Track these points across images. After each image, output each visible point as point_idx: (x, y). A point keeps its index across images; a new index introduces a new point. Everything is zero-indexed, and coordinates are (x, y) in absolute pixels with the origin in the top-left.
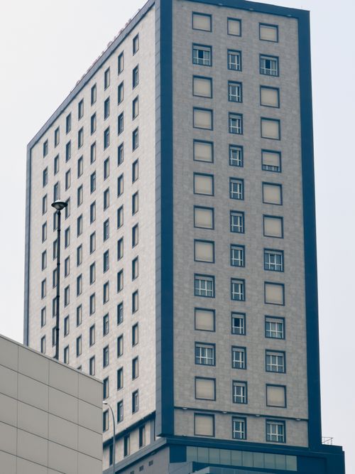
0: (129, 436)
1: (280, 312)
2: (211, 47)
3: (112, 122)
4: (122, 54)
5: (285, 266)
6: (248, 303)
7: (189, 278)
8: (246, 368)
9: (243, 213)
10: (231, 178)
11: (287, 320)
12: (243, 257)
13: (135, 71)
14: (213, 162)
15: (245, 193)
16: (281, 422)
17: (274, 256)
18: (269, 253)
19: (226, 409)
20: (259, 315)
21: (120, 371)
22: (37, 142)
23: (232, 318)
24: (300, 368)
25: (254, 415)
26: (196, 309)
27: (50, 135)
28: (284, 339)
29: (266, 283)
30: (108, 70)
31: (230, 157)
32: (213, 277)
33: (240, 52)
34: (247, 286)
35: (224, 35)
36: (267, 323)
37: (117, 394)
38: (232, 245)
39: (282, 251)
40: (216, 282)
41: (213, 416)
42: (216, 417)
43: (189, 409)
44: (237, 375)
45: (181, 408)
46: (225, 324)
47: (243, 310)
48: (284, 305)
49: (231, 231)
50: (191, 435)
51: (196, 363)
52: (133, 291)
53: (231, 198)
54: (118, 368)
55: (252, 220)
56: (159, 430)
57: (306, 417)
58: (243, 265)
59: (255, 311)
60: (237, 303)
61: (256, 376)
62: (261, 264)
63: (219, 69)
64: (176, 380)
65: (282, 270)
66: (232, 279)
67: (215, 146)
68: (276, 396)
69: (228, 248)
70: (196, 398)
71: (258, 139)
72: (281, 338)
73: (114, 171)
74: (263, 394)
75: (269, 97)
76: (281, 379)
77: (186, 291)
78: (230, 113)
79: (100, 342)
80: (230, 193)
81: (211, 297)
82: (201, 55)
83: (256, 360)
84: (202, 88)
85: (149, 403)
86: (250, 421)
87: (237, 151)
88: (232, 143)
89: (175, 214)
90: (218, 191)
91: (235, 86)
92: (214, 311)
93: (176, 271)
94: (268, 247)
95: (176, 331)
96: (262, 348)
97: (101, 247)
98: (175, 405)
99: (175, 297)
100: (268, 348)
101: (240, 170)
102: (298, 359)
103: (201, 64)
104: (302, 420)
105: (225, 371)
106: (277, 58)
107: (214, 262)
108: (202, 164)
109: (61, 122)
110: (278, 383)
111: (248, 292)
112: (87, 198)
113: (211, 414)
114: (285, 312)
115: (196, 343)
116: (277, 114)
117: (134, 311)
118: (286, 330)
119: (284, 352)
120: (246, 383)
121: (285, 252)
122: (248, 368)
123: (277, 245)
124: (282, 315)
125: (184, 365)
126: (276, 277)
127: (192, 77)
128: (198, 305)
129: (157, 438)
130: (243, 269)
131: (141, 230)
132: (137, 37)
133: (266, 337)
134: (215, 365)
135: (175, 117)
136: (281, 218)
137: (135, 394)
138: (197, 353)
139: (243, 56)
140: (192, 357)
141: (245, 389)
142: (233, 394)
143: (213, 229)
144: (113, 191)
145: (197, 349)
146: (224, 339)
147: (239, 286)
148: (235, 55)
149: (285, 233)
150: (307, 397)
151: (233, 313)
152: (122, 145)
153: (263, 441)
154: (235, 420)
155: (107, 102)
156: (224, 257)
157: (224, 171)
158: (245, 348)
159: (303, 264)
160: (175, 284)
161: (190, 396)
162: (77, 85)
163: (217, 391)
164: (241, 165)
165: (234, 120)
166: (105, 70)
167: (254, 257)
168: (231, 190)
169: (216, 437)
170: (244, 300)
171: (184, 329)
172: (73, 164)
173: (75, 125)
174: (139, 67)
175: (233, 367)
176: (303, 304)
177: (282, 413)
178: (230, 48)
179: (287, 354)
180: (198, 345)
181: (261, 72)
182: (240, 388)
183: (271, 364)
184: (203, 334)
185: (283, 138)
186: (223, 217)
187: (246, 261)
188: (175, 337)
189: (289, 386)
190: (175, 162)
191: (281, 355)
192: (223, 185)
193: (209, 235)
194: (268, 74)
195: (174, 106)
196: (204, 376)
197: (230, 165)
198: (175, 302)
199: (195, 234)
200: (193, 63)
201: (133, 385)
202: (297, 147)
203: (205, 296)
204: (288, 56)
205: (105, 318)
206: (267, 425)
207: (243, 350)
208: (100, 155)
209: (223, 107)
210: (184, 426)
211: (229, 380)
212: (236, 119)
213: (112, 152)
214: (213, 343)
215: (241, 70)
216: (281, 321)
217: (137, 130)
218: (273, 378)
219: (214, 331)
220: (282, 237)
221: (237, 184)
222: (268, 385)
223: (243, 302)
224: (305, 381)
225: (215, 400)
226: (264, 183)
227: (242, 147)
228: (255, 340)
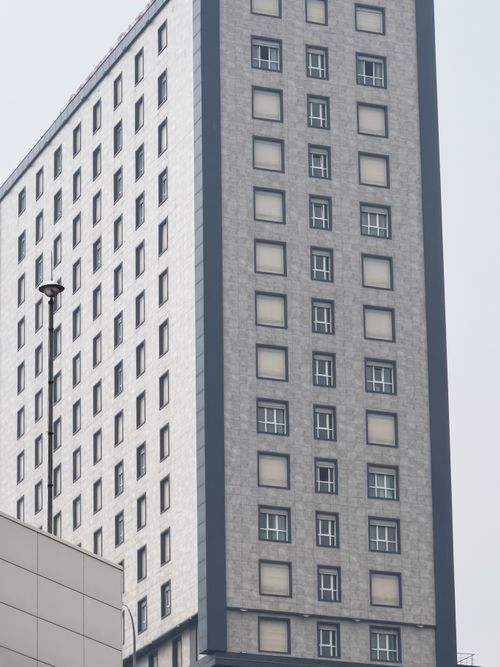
0: (156, 654)
1: (391, 457)
2: (280, 42)
3: (127, 159)
4: (141, 53)
5: (399, 385)
6: (340, 444)
7: (248, 405)
8: (338, 547)
9: (332, 303)
10: (313, 248)
11: (401, 471)
12: (333, 371)
13: (162, 80)
14: (284, 223)
15: (335, 271)
16: (394, 629)
17: (380, 370)
18: (373, 365)
19: (308, 610)
20: (357, 462)
21: (142, 552)
22: (8, 192)
23: (316, 467)
24: (423, 546)
25: (351, 620)
26: (260, 453)
27: (29, 181)
28: (398, 499)
29: (369, 412)
30: (120, 77)
31: (311, 215)
32: (286, 403)
33: (325, 50)
34: (340, 417)
35: (300, 23)
36: (370, 476)
37: (137, 588)
38: (316, 353)
39: (393, 363)
40: (291, 412)
41: (288, 622)
42: (293, 623)
43: (249, 611)
44: (324, 556)
45: (237, 610)
46: (304, 478)
47: (334, 455)
48: (396, 446)
49: (314, 331)
50: (254, 651)
51: (260, 539)
52: (162, 425)
53: (312, 279)
54: (138, 547)
55: (348, 312)
56: (203, 644)
57: (432, 622)
58: (333, 385)
59: (351, 455)
60: (323, 444)
61: (354, 558)
62: (360, 383)
63: (294, 77)
64: (229, 565)
65: (393, 391)
66: (316, 406)
67: (287, 197)
68: (385, 589)
69: (309, 357)
70: (261, 594)
71: (355, 186)
72: (393, 499)
73: (131, 237)
74: (364, 586)
75: (372, 121)
76: (394, 563)
77: (245, 426)
78: (311, 146)
79: (110, 505)
80: (312, 272)
81: (283, 435)
82: (265, 55)
83: (354, 531)
84: (267, 105)
85: (187, 603)
86: (344, 628)
87: (321, 204)
88: (314, 192)
89: (226, 305)
90: (293, 268)
91: (319, 104)
92: (287, 457)
93: (228, 394)
94: (372, 356)
95: (229, 488)
96: (363, 514)
97: (110, 356)
98: (229, 605)
99: (227, 434)
100: (373, 513)
101: (327, 235)
102: (419, 531)
103: (265, 68)
104: (426, 627)
105: (306, 551)
106: (384, 58)
107: (287, 380)
108: (267, 226)
109: (47, 161)
110: (387, 569)
111: (340, 426)
112: (88, 280)
113: (284, 618)
114: (398, 457)
115: (261, 507)
116: (384, 147)
117: (163, 457)
118: (400, 485)
119: (397, 521)
120: (338, 569)
121: (398, 364)
122: (342, 546)
123: (385, 352)
124: (393, 461)
125: (242, 542)
126: (385, 403)
127: (250, 88)
128: (264, 448)
129: (201, 657)
130: (332, 390)
131: (172, 329)
132: (164, 26)
133: (369, 497)
134: (290, 542)
135: (224, 152)
136: (391, 311)
137: (165, 588)
138: (262, 523)
139: (330, 57)
140: (255, 528)
141: (338, 578)
142: (319, 586)
143: (286, 327)
144: (129, 269)
145: (262, 516)
146: (304, 501)
147: (326, 414)
148: (318, 54)
149: (397, 334)
150: (433, 591)
151: (317, 459)
152: (142, 196)
153: (365, 660)
154: (322, 628)
155: (118, 129)
156: (303, 372)
157: (302, 236)
158: (336, 515)
159: (426, 382)
160: (227, 415)
161: (251, 590)
162: (71, 102)
163: (294, 582)
164: (329, 227)
165: (317, 156)
166: (115, 77)
167: (351, 373)
168: (312, 267)
169: (293, 655)
170: (335, 440)
171: (241, 485)
172: (65, 226)
173: (69, 165)
174: (169, 74)
175: (318, 545)
176: (427, 445)
177: (396, 616)
178: (309, 43)
179: (402, 524)
180: (263, 511)
181: (359, 81)
182: (330, 576)
183: (378, 540)
184: (272, 492)
185: (393, 184)
186: (301, 309)
187: (337, 379)
188: (227, 497)
189: (406, 573)
190: (226, 223)
191: (393, 524)
192: (300, 258)
193: (280, 337)
194: (369, 84)
195: (224, 134)
196: (273, 558)
197: (311, 226)
198: (227, 443)
199: (258, 335)
200: (252, 67)
201: (163, 573)
202: (415, 200)
203: (273, 434)
204: (400, 57)
205: (117, 467)
206: (372, 635)
207: (333, 518)
208: (109, 210)
209: (299, 136)
210: (242, 638)
211: (312, 565)
212: (320, 154)
213: (127, 207)
214: (288, 506)
215: (327, 79)
216: (392, 472)
217: (165, 172)
218: (380, 562)
219: (288, 488)
220: (394, 341)
221: (322, 257)
222: (373, 572)
223: (332, 443)
224: (430, 565)
225: (291, 596)
226: (364, 256)
227: (329, 199)
228: (352, 502)
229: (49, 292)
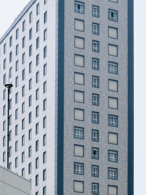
1: (115, 148)
2: (84, 3)
3: (33, 42)
4: (38, 4)
5: (119, 124)
6: (100, 143)
7: (71, 129)
8: (98, 177)
9: (98, 95)
10: (93, 76)
11: (118, 152)
12: (98, 118)
13: (45, 14)
14: (84, 67)
15: (100, 84)
17: (113, 118)
18: (111, 117)
20: (105, 149)
21: (37, 176)
23: (92, 150)
24: (125, 178)
26: (75, 145)
27: (1, 48)
28: (117, 162)
29: (109, 132)
30: (31, 13)
31: (93, 65)
32: (83, 128)
33: (98, 7)
34: (100, 134)
36: (109, 153)
37: (35, 188)
38: (93, 112)
39: (117, 116)
40: (85, 132)
44: (94, 180)
46: (89, 153)
47: (98, 147)
48: (117, 144)
49: (92, 104)
51: (74, 173)
52: (44, 134)
53: (93, 87)
54: (36, 175)
55: (103, 99)
58: (98, 123)
59: (103, 147)
60: (95, 143)
61: (103, 181)
62: (107, 123)
64: (64, 182)
65: (117, 126)
66: (93, 130)
67: (85, 58)
68: (112, 191)
69: (91, 113)
70: (74, 191)
71: (107, 55)
72: (116, 162)
73: (34, 69)
74: (107, 190)
75: (113, 33)
76: (115, 183)
77: (70, 136)
78: (93, 41)
79: (27, 160)
80: (92, 84)
81: (82, 139)
82: (79, 8)
83: (103, 172)
84: (79, 25)
85: (51, 194)
87: (96, 61)
88: (94, 57)
89: (65, 94)
90: (86, 83)
91: (96, 25)
92: (83, 146)
93: (65, 124)
94: (111, 114)
95: (65, 156)
96: (106, 166)
97: (27, 110)
99: (64, 138)
100: (109, 166)
101: (98, 71)
102: (123, 173)
103: (79, 12)
105: (88, 178)
106: (117, 11)
107: (84, 121)
108: (79, 67)
109: (7, 41)
110: (114, 185)
111: (100, 137)
112: (21, 83)
114: (118, 148)
115: (75, 163)
116: (116, 42)
117: (44, 145)
118: (118, 157)
119: (117, 169)
120: (98, 184)
121: (119, 117)
122: (99, 176)
123: (114, 112)
125: (69, 174)
126: (114, 130)
127: (74, 19)
128: (76, 143)
130: (98, 125)
131: (47, 102)
133: (108, 161)
134: (83, 175)
135: (65, 41)
136: (117, 99)
137: (44, 189)
138: (75, 168)
139: (100, 10)
140: (72, 170)
141: (98, 187)
142: (92, 189)
143: (84, 103)
144: (34, 80)
145: (75, 165)
146: (88, 161)
147: (96, 133)
148: (96, 9)
149: (119, 107)
150: (127, 192)
151: (93, 148)
152: (38, 55)
155: (31, 31)
156: (89, 118)
157: (90, 72)
158: (98, 166)
159: (127, 123)
160: (65, 132)
161: (71, 190)
162: (15, 20)
163: (84, 188)
164: (98, 69)
165: (95, 44)
166: (30, 12)
167: (104, 119)
168: (93, 83)
170: (98, 141)
171: (69, 155)
172: (13, 64)
173: (14, 42)
174: (47, 12)
175: (92, 176)
176: (127, 144)
178: (94, 4)
179: (118, 170)
180: (75, 164)
181: (109, 19)
182: (96, 186)
183: (111, 175)
184: (78, 158)
185: (119, 55)
186: (89, 97)
187: (99, 121)
188: (64, 159)
189: (119, 186)
190: (65, 66)
191: (116, 170)
192: (89, 79)
193: (81, 106)
194: (112, 20)
196: (78, 180)
197: (93, 69)
198: (64, 141)
199: (75, 105)
200: (75, 12)
201: (43, 184)
202: (126, 61)
203: (79, 138)
204: (122, 11)
205: (29, 148)
207: (97, 167)
208: (27, 59)
209: (89, 37)
211: (90, 182)
212: (96, 43)
213: (33, 59)
214: (83, 163)
215: (99, 17)
216: (116, 153)
217: (46, 47)
218: (111, 182)
219: (83, 157)
220: (117, 109)
221: (96, 79)
222: (109, 185)
223: (97, 142)
224: (127, 184)
225: (83, 192)
226: (109, 79)
227: (98, 59)
228: (103, 163)
229: (8, 86)
